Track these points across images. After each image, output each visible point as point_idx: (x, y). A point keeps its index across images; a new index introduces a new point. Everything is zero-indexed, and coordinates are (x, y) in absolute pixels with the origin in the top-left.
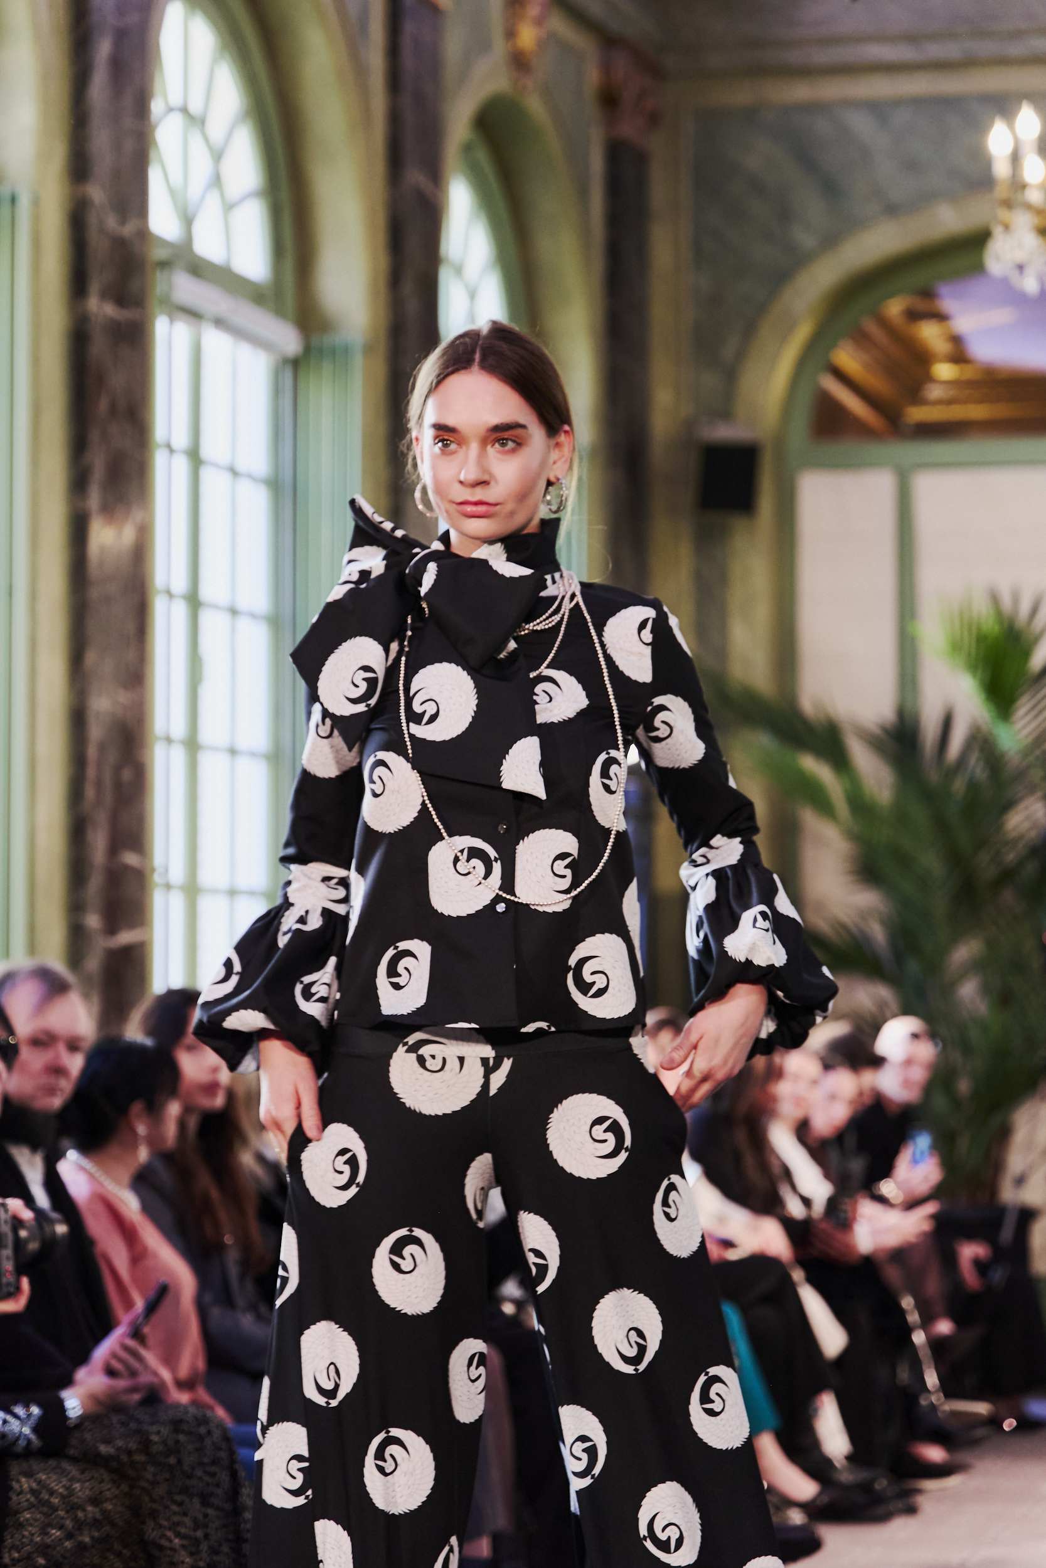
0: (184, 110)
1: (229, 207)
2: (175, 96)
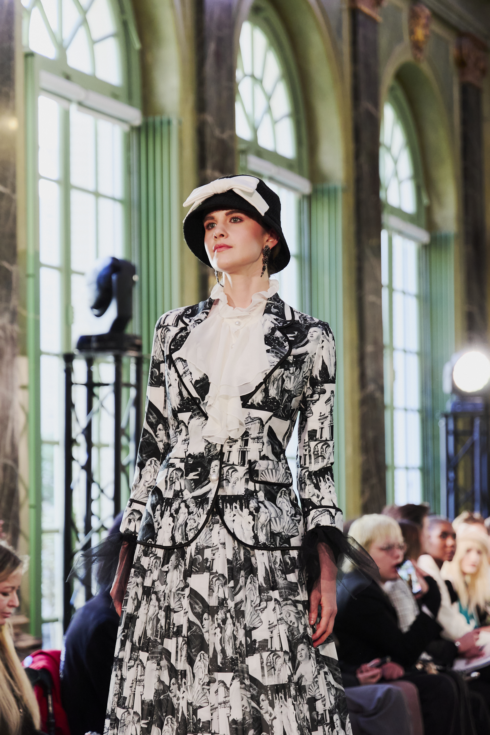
0: (253, 76)
1: (275, 122)
2: (248, 70)
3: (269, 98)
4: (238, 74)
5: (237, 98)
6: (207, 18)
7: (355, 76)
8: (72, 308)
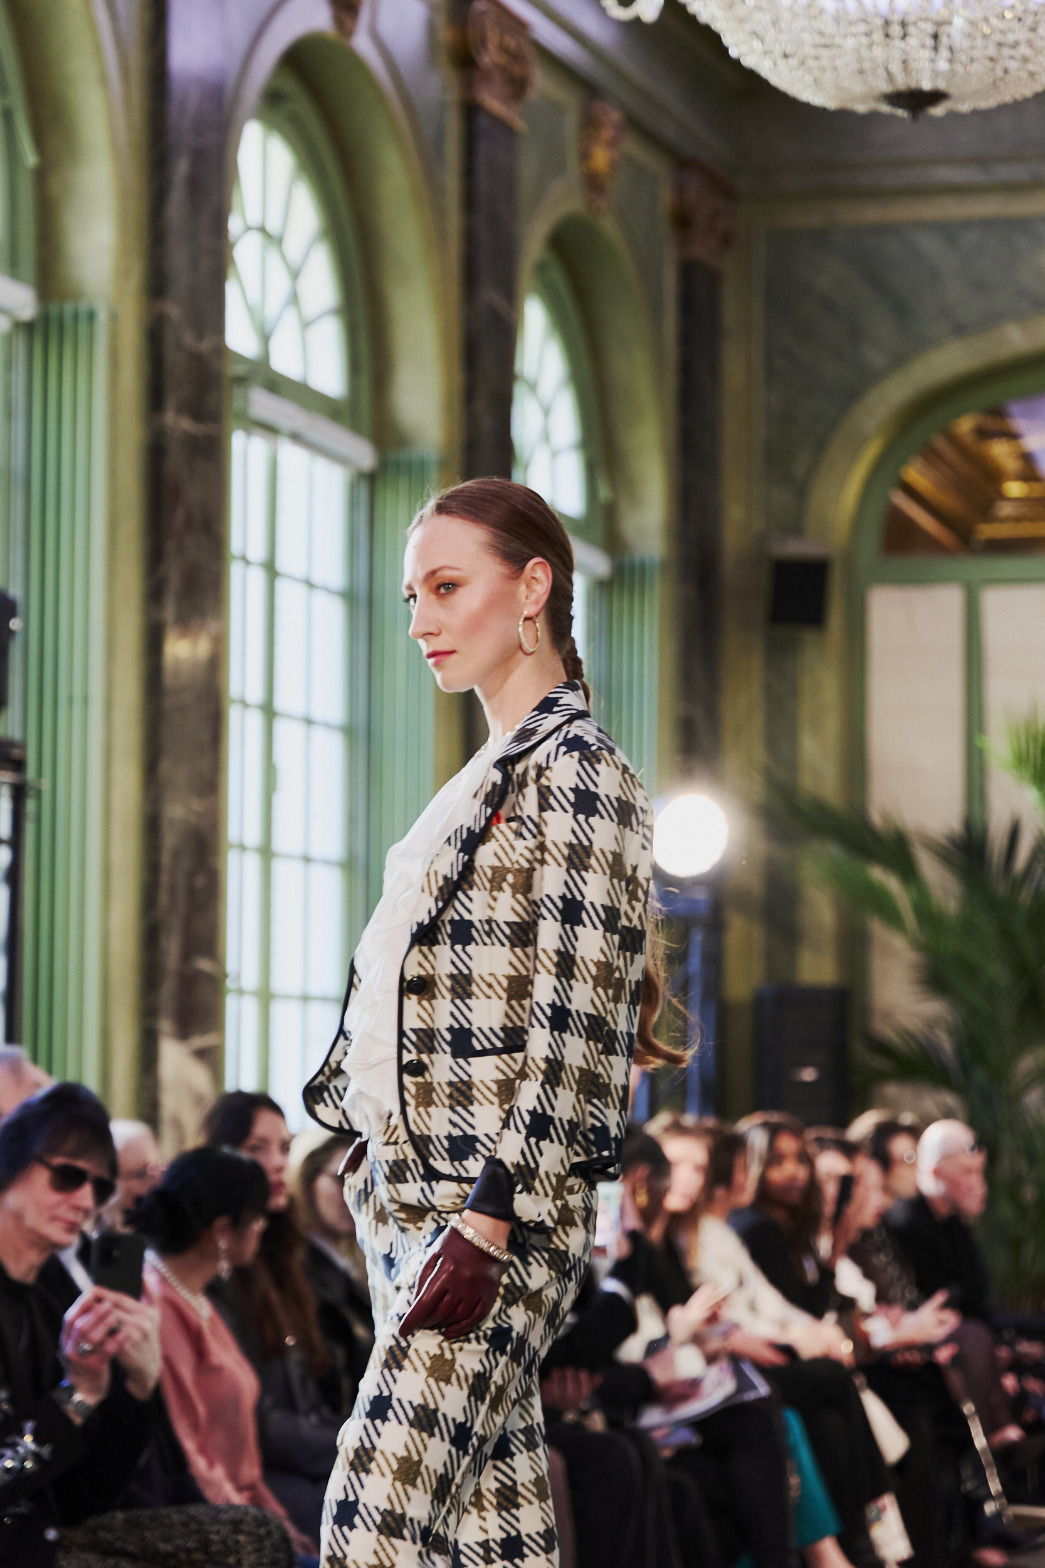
0: (263, 230)
1: (306, 324)
2: (253, 215)
3: (295, 274)
4: (234, 225)
5: (230, 273)
6: (173, 107)
7: (469, 237)
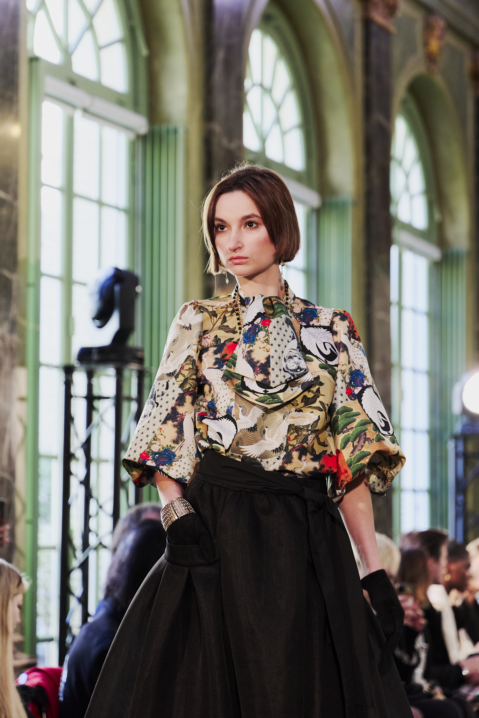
0: (261, 85)
1: (284, 133)
2: (257, 78)
3: (278, 108)
4: (247, 83)
5: (246, 108)
6: (216, 24)
7: (367, 88)
8: (73, 319)
